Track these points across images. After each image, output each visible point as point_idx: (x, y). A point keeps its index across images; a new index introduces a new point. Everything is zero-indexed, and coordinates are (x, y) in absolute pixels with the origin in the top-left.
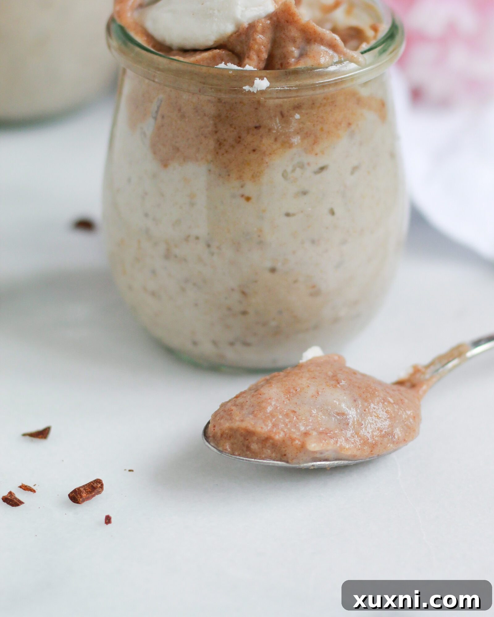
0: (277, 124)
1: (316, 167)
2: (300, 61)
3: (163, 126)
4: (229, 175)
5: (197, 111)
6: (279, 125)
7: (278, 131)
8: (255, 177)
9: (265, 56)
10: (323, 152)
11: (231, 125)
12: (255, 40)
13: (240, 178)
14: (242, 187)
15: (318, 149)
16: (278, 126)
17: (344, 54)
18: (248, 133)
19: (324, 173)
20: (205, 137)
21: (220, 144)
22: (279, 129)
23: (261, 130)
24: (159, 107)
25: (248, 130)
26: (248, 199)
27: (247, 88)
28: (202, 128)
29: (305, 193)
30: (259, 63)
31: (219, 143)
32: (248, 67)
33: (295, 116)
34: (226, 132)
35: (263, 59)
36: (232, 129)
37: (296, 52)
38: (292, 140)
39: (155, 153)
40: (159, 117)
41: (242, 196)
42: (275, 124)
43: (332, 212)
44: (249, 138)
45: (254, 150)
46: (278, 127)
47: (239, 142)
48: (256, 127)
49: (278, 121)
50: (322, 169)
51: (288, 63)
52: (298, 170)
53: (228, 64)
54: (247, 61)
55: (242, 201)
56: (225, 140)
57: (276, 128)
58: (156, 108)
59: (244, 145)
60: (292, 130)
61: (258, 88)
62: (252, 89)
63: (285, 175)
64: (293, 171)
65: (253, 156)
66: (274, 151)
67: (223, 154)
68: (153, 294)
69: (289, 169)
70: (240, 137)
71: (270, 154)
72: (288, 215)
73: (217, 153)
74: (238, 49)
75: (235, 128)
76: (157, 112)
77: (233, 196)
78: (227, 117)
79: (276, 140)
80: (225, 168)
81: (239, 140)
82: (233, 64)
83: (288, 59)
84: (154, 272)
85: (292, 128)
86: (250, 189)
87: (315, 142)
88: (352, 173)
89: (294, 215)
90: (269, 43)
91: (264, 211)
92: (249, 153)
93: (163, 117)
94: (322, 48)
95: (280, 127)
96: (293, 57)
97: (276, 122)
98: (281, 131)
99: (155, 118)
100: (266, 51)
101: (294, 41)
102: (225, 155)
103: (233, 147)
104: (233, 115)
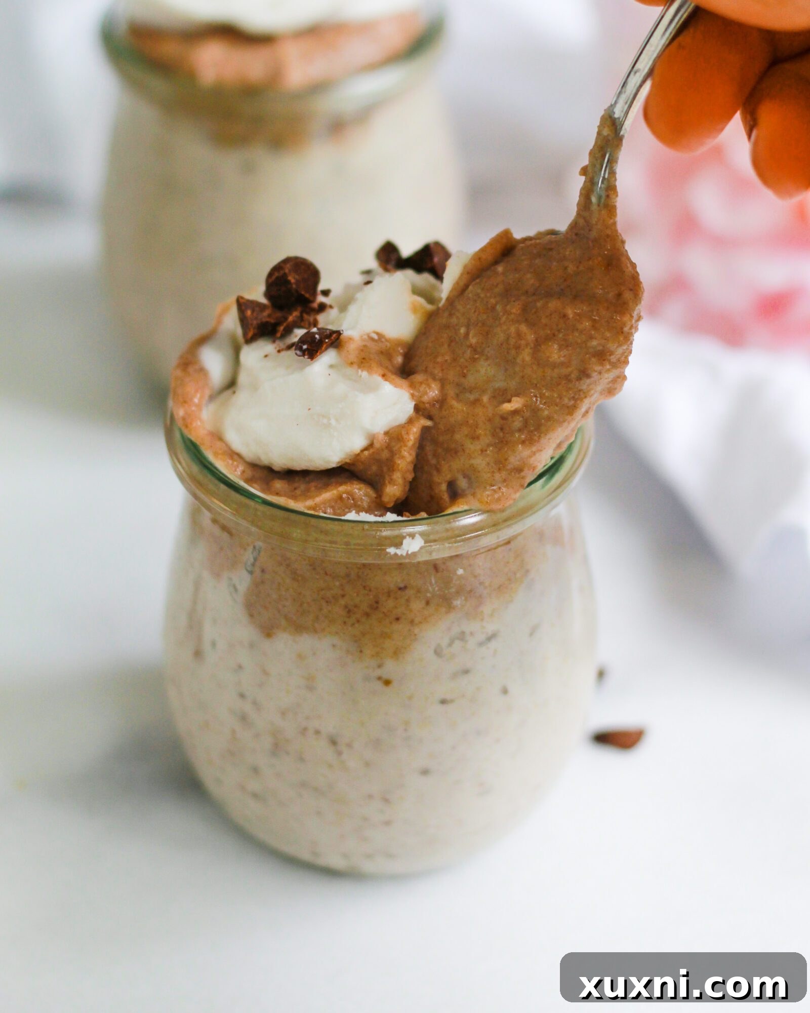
1: (482, 638)
3: (263, 582)
4: (361, 651)
5: (314, 569)
8: (397, 653)
10: (491, 615)
11: (364, 587)
13: (377, 655)
14: (379, 666)
15: (484, 611)
18: (389, 596)
19: (494, 642)
20: (327, 602)
21: (349, 611)
23: (407, 592)
24: (256, 559)
25: (389, 593)
26: (387, 683)
27: (392, 550)
28: (322, 590)
29: (466, 672)
31: (347, 610)
33: (457, 572)
34: (358, 595)
36: (366, 592)
39: (251, 616)
40: (257, 571)
41: (379, 678)
42: (428, 584)
43: (505, 691)
44: (390, 603)
45: (398, 619)
47: (376, 609)
48: (400, 589)
50: (490, 638)
52: (457, 644)
53: (361, 514)
55: (379, 685)
56: (356, 606)
58: (252, 560)
59: (384, 612)
60: (453, 591)
61: (408, 551)
62: (399, 552)
63: (438, 651)
64: (450, 644)
65: (397, 627)
66: (425, 619)
67: (353, 625)
69: (445, 642)
70: (377, 602)
71: (420, 623)
72: (443, 702)
73: (345, 623)
75: (370, 590)
76: (253, 565)
77: (367, 679)
78: (359, 577)
79: (428, 603)
80: (356, 641)
81: (376, 605)
85: (452, 587)
86: (390, 668)
88: (531, 635)
89: (452, 701)
91: (411, 697)
92: (391, 623)
93: (263, 571)
99: (251, 572)
102: (357, 625)
103: (367, 615)
104: (367, 574)
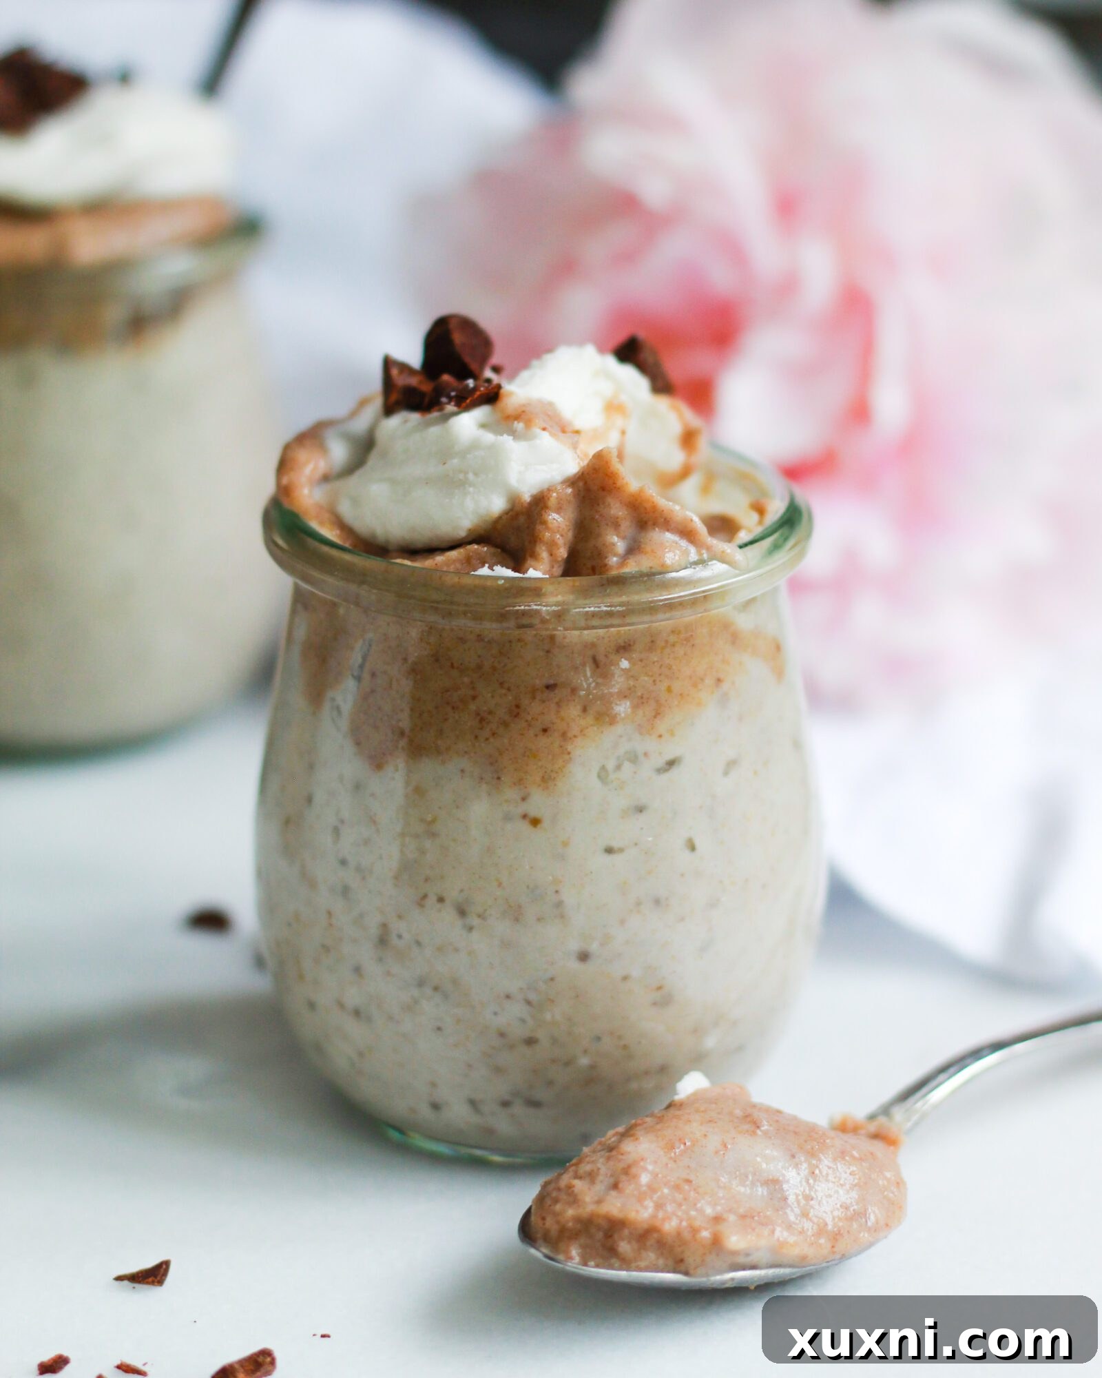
0: (586, 679)
1: (660, 762)
2: (627, 561)
3: (373, 691)
4: (499, 778)
5: (437, 660)
6: (591, 680)
7: (589, 693)
8: (547, 780)
9: (563, 553)
10: (672, 733)
11: (501, 684)
12: (544, 523)
13: (520, 782)
14: (524, 799)
15: (662, 726)
16: (588, 682)
17: (709, 548)
18: (534, 698)
19: (674, 772)
20: (453, 708)
21: (482, 720)
22: (591, 689)
23: (556, 691)
24: (365, 658)
25: (533, 693)
26: (535, 822)
28: (447, 691)
29: (640, 809)
30: (553, 567)
31: (479, 718)
32: (532, 573)
33: (620, 663)
34: (493, 697)
35: (560, 559)
36: (504, 691)
37: (620, 546)
38: (615, 708)
39: (358, 744)
40: (366, 676)
41: (525, 816)
42: (583, 679)
43: (692, 847)
44: (535, 708)
45: (545, 730)
46: (589, 685)
47: (517, 715)
48: (548, 687)
49: (589, 674)
50: (671, 764)
51: (606, 565)
52: (627, 766)
53: (495, 568)
54: (530, 562)
55: (525, 827)
56: (490, 713)
57: (585, 686)
58: (360, 660)
59: (527, 721)
60: (615, 690)
63: (603, 775)
64: (618, 767)
65: (543, 741)
66: (581, 731)
67: (487, 739)
68: (357, 1013)
69: (610, 765)
70: (518, 706)
71: (575, 736)
72: (609, 851)
73: (476, 737)
74: (513, 541)
75: (509, 689)
76: (361, 667)
77: (507, 818)
78: (494, 669)
79: (585, 710)
80: (491, 764)
81: (516, 711)
82: (504, 568)
83: (606, 558)
84: (358, 970)
85: (614, 685)
86: (538, 803)
87: (657, 714)
88: (726, 773)
89: (621, 850)
90: (569, 530)
91: (565, 844)
92: (536, 735)
93: (373, 675)
94: (669, 536)
95: (593, 685)
96: (615, 555)
97: (585, 676)
98: (595, 691)
99: (358, 679)
100: (565, 544)
101: (616, 525)
102: (492, 740)
103: (506, 724)
104: (505, 665)
